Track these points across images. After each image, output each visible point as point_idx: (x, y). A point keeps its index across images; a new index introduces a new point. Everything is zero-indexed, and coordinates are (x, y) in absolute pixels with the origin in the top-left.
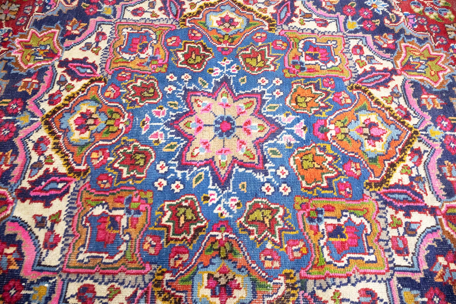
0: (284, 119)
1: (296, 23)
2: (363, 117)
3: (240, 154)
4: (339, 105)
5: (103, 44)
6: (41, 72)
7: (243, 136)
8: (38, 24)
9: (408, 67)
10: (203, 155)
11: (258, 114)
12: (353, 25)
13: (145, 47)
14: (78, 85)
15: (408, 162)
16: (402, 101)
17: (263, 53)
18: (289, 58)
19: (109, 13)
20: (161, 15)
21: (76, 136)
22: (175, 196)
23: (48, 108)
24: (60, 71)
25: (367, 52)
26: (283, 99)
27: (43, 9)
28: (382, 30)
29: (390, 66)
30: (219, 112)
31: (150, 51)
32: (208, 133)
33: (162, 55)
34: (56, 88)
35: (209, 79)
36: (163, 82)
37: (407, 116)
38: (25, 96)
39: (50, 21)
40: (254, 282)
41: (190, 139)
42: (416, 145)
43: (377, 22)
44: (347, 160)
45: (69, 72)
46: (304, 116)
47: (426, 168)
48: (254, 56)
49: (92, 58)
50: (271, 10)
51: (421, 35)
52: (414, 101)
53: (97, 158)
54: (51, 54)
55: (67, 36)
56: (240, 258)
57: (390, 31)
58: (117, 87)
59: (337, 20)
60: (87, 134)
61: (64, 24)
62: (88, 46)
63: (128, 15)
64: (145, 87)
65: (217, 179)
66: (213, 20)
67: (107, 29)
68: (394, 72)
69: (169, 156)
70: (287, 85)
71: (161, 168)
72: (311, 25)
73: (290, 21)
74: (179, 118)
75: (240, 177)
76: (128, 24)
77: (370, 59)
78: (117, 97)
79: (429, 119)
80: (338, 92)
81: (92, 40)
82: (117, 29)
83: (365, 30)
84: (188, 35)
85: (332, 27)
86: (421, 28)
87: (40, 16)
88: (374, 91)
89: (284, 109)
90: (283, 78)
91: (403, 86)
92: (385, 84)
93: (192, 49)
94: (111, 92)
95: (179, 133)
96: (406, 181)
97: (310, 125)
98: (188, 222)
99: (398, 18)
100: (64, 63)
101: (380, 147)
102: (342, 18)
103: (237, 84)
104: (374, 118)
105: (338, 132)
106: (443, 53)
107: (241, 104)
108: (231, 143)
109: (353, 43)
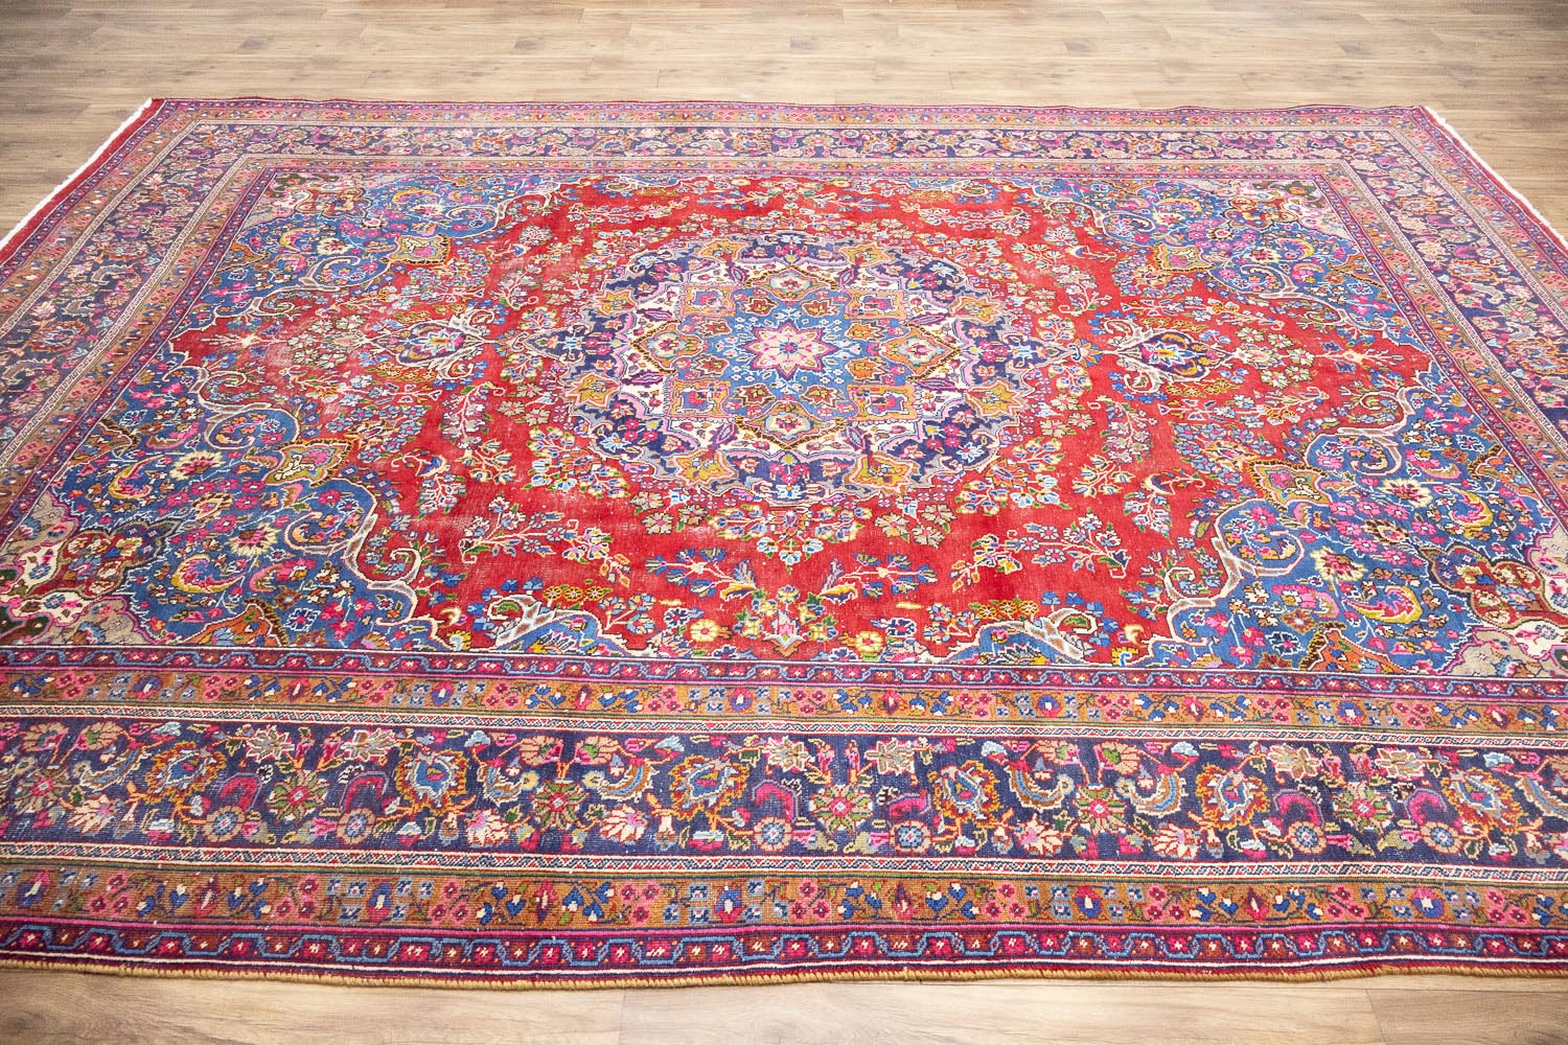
0: (841, 344)
1: (858, 284)
2: (912, 342)
3: (802, 363)
4: (891, 334)
5: (674, 299)
6: (623, 317)
7: (804, 352)
8: (612, 287)
9: (962, 311)
10: (771, 363)
11: (819, 340)
12: (913, 284)
13: (713, 301)
14: (656, 325)
15: (947, 366)
16: (951, 333)
17: (824, 305)
18: (851, 306)
19: (677, 278)
20: (726, 279)
21: (662, 353)
22: (747, 383)
23: (635, 338)
24: (639, 316)
25: (924, 302)
26: (842, 332)
27: (613, 276)
28: (944, 287)
29: (945, 311)
30: (784, 340)
31: (718, 304)
32: (775, 352)
33: (730, 305)
34: (638, 326)
35: (775, 321)
36: (732, 322)
37: (954, 341)
38: (612, 331)
39: (622, 284)
40: (812, 424)
41: (759, 355)
42: (956, 357)
43: (940, 282)
44: (893, 365)
45: (648, 316)
46: (860, 342)
47: (962, 370)
48: (816, 305)
49: (665, 308)
50: (834, 275)
51: (980, 291)
52: (962, 333)
53: (681, 365)
54: (628, 306)
55: (638, 294)
56: (801, 412)
57: (948, 288)
58: (692, 325)
59: (899, 282)
60: (671, 353)
61: (635, 286)
62: (661, 301)
63: (694, 279)
64: (715, 326)
65: (782, 375)
66: (777, 283)
67: (676, 290)
68: (948, 315)
69: (740, 364)
70: (845, 324)
71: (736, 369)
72: (874, 285)
73: (852, 282)
74: (748, 343)
75: (800, 374)
76: (695, 286)
77: (926, 307)
78: (693, 331)
79: (972, 342)
80: (892, 327)
81: (664, 296)
82: (685, 288)
83: (924, 288)
84: (753, 292)
85: (894, 286)
86: (982, 285)
87: (612, 281)
88: (927, 328)
89: (842, 338)
90: (843, 319)
91: (955, 324)
92: (937, 323)
93: (757, 303)
94: (686, 328)
95: (749, 351)
96: (943, 376)
97: (865, 347)
98: (759, 397)
99: (961, 279)
100: (643, 311)
101: (924, 359)
102: (904, 280)
103: (800, 325)
104: (922, 342)
105: (889, 350)
106: (999, 302)
107: (804, 335)
108: (795, 357)
109: (912, 297)
